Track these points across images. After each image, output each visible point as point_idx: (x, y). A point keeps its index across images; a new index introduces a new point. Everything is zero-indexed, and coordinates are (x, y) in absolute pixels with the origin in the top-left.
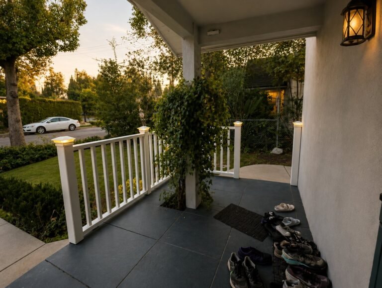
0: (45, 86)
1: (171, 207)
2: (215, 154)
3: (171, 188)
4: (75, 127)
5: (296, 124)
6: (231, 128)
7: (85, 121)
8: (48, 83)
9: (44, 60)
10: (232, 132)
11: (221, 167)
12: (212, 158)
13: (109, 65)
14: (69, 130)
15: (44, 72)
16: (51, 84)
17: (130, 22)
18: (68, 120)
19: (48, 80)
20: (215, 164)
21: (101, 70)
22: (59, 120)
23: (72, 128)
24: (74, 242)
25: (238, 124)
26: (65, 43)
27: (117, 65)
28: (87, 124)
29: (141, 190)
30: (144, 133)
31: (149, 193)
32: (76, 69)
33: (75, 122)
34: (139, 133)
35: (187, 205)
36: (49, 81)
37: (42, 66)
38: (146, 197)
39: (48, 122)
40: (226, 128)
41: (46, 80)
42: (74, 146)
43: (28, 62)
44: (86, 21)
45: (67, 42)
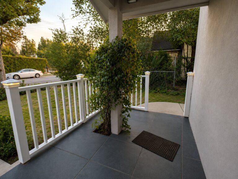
0: (22, 48)
1: (101, 133)
2: (132, 95)
3: (101, 119)
4: (40, 75)
5: (189, 74)
6: (142, 76)
7: (48, 72)
8: (23, 47)
9: (19, 30)
10: (144, 79)
11: (136, 103)
12: (130, 97)
13: (60, 33)
14: (36, 77)
15: (20, 39)
16: (26, 47)
17: (74, 4)
18: (34, 71)
19: (23, 45)
20: (132, 101)
21: (54, 36)
22: (30, 71)
23: (38, 76)
24: (22, 163)
25: (148, 73)
26: (30, 17)
27: (66, 34)
28: (48, 74)
29: (79, 120)
30: (80, 79)
31: (84, 122)
32: (42, 38)
33: (40, 72)
34: (77, 79)
35: (112, 131)
36: (25, 46)
37: (18, 34)
38: (82, 125)
39: (21, 72)
40: (140, 76)
41: (22, 44)
42: (19, 88)
43: (8, 31)
44: (45, 2)
45: (32, 17)
